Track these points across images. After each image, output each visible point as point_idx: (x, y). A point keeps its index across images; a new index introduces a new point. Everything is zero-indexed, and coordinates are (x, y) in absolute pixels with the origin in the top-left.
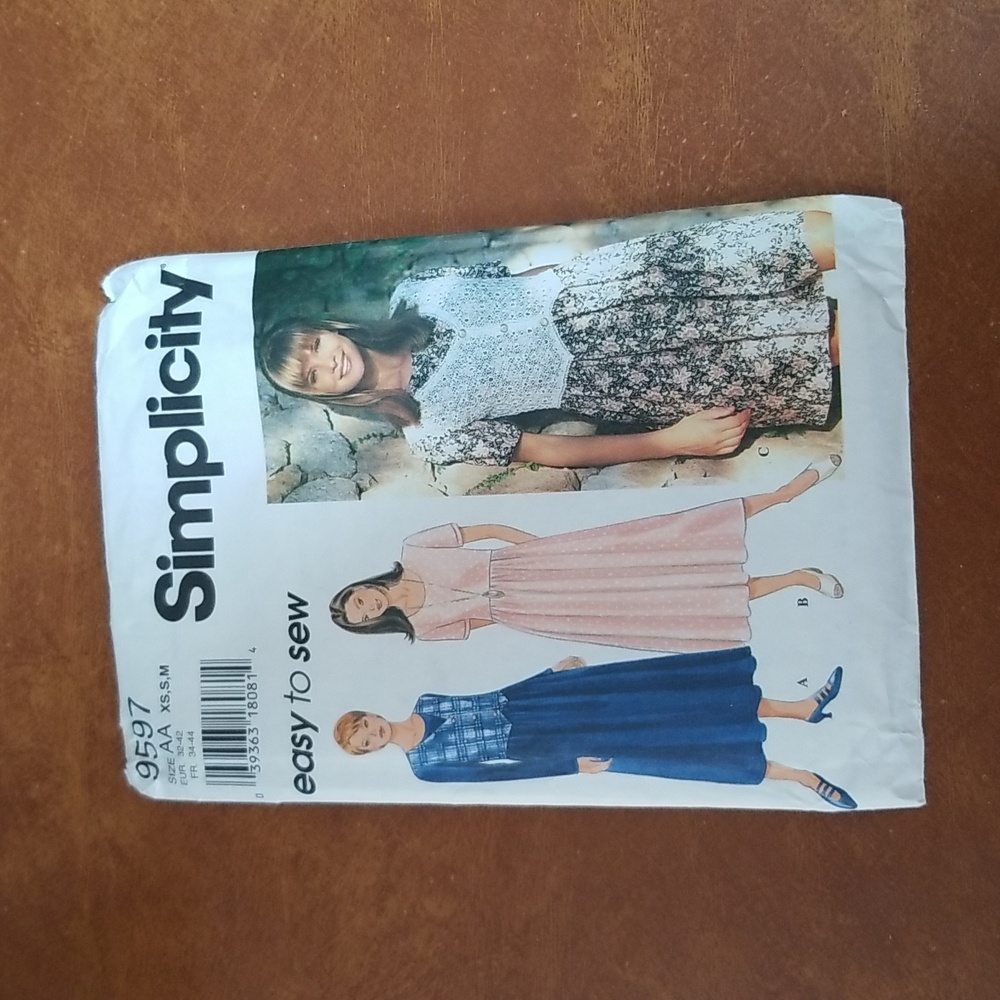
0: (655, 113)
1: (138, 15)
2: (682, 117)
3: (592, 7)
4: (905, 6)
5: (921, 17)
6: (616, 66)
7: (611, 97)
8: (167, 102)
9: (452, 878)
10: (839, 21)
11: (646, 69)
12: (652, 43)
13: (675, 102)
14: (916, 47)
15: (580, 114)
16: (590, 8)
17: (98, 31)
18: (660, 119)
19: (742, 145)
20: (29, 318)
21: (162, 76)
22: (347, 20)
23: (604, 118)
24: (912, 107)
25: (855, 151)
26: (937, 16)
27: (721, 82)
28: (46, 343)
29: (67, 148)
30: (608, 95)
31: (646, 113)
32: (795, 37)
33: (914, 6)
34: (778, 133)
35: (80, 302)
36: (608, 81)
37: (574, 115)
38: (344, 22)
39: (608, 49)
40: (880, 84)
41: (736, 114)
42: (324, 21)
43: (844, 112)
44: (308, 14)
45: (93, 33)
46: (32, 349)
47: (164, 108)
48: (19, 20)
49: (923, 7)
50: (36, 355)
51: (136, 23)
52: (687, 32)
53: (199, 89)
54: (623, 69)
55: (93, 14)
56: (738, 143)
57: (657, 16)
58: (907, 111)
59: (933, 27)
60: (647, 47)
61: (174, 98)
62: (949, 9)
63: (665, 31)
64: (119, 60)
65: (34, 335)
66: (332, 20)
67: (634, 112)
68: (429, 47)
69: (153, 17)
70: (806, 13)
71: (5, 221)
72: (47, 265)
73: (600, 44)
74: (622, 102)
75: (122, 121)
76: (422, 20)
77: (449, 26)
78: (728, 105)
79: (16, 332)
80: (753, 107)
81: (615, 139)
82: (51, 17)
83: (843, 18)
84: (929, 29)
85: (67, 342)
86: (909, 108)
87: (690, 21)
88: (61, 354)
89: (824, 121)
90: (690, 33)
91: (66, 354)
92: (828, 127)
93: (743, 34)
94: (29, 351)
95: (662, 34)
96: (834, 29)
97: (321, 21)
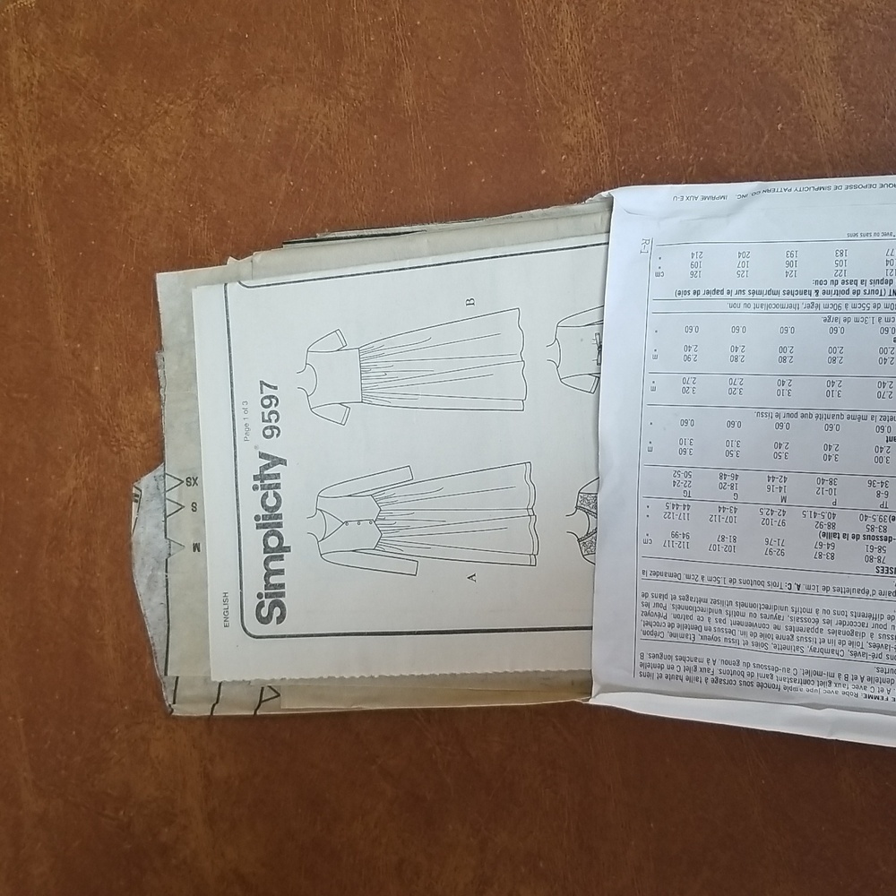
0: (613, 157)
1: (165, 155)
2: (637, 156)
3: (545, 78)
4: (818, 26)
5: (833, 32)
6: (572, 124)
7: (573, 150)
8: (199, 222)
9: (541, 865)
10: (762, 49)
11: (599, 121)
12: (600, 99)
13: (629, 145)
14: (833, 58)
15: (547, 170)
16: (542, 79)
17: (134, 174)
18: (619, 161)
19: (694, 171)
20: (109, 423)
21: (192, 202)
22: (338, 127)
23: (569, 170)
24: (839, 111)
25: (795, 157)
26: (848, 29)
27: (667, 120)
28: (125, 442)
29: (122, 276)
30: (570, 149)
31: (606, 158)
32: (725, 70)
33: (825, 24)
34: (724, 154)
35: (149, 402)
36: (568, 138)
37: (543, 172)
38: (337, 129)
39: (563, 111)
40: (807, 96)
41: (684, 145)
42: (320, 133)
43: (780, 126)
44: (306, 129)
45: (131, 177)
46: (115, 449)
47: (197, 228)
48: (68, 176)
49: (834, 23)
50: (118, 453)
51: (165, 161)
52: (630, 83)
53: (225, 207)
54: (580, 126)
55: (128, 161)
56: (690, 169)
57: (601, 75)
58: (836, 115)
59: (846, 39)
60: (597, 103)
61: (204, 218)
62: (857, 21)
63: (610, 86)
64: (154, 195)
65: (114, 437)
66: (325, 129)
67: (595, 160)
68: (411, 137)
69: (178, 154)
70: (732, 48)
71: (79, 345)
72: (118, 376)
73: (556, 107)
74: (582, 153)
75: (165, 245)
76: (402, 116)
77: (425, 117)
78: (676, 138)
79: (100, 437)
80: (698, 136)
81: (582, 185)
82: (94, 169)
83: (765, 46)
84: (842, 41)
85: (142, 438)
86: (837, 111)
87: (630, 75)
88: (138, 449)
89: (763, 137)
90: (633, 84)
91: (143, 449)
92: (768, 142)
93: (679, 76)
94: (112, 451)
95: (609, 89)
96: (757, 57)
97: (317, 132)
